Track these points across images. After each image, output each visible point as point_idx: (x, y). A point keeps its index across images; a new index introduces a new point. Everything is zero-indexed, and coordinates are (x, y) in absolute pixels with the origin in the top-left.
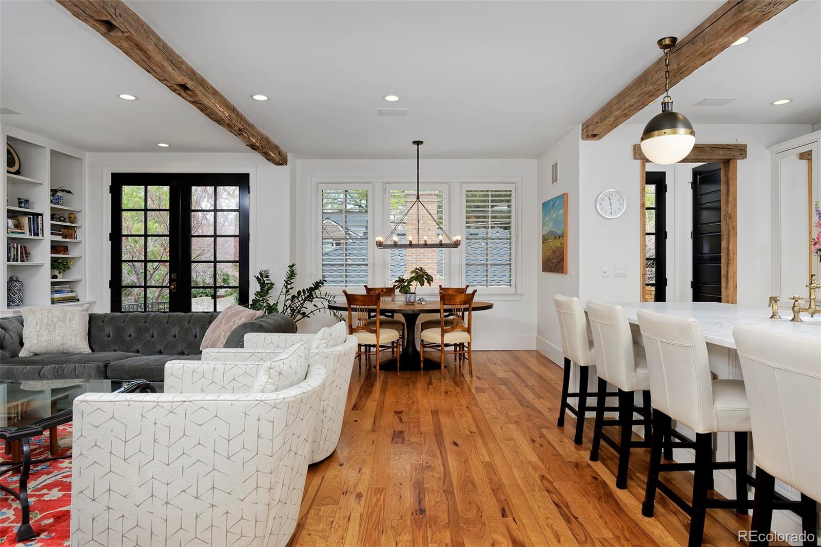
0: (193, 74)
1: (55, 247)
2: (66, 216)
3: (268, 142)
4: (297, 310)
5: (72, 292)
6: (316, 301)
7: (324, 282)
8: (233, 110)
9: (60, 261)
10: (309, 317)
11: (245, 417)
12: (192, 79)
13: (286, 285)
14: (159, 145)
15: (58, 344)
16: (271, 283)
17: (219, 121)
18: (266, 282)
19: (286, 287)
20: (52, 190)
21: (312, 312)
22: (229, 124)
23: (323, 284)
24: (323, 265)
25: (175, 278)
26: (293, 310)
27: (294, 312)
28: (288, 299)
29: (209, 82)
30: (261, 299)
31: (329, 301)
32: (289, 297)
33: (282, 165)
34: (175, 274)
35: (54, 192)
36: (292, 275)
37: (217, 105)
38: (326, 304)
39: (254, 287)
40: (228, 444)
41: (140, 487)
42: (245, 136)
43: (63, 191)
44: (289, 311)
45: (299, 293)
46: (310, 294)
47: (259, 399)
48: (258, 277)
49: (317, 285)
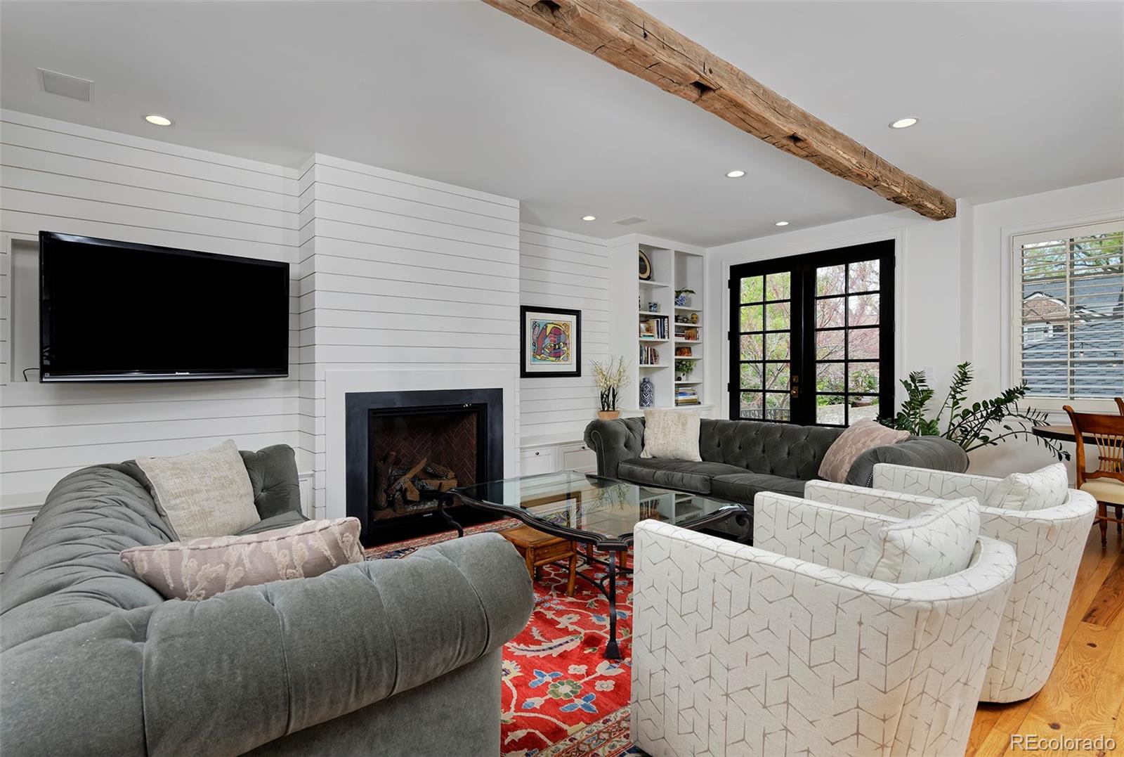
0: (804, 118)
1: (679, 350)
2: (689, 316)
3: (922, 187)
4: (973, 433)
5: (694, 394)
6: (1008, 420)
7: (1025, 391)
8: (865, 153)
9: (684, 363)
10: (995, 444)
11: (837, 612)
12: (803, 126)
13: (953, 393)
14: (778, 224)
15: (672, 449)
16: (929, 390)
17: (843, 172)
18: (920, 388)
19: (954, 397)
20: (676, 292)
21: (1000, 437)
22: (858, 175)
23: (1022, 393)
24: (1023, 364)
25: (797, 381)
26: (965, 432)
27: (967, 435)
28: (957, 415)
29: (828, 123)
30: (911, 413)
31: (1035, 422)
32: (960, 411)
33: (948, 218)
34: (797, 377)
35: (678, 293)
36: (964, 378)
37: (839, 152)
38: (1029, 426)
39: (901, 396)
40: (810, 645)
41: (697, 658)
42: (884, 187)
43: (686, 291)
44: (958, 432)
45: (976, 406)
46: (996, 410)
47: (861, 589)
48: (906, 381)
49: (1010, 396)
